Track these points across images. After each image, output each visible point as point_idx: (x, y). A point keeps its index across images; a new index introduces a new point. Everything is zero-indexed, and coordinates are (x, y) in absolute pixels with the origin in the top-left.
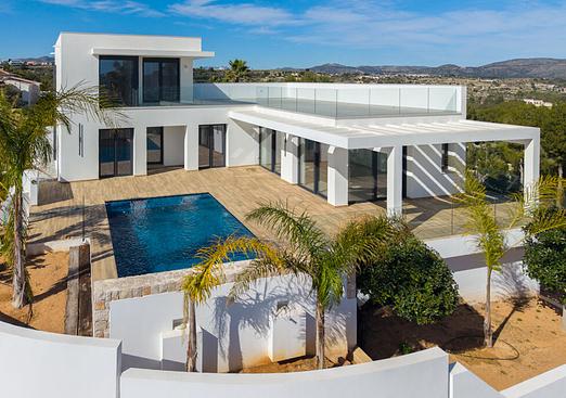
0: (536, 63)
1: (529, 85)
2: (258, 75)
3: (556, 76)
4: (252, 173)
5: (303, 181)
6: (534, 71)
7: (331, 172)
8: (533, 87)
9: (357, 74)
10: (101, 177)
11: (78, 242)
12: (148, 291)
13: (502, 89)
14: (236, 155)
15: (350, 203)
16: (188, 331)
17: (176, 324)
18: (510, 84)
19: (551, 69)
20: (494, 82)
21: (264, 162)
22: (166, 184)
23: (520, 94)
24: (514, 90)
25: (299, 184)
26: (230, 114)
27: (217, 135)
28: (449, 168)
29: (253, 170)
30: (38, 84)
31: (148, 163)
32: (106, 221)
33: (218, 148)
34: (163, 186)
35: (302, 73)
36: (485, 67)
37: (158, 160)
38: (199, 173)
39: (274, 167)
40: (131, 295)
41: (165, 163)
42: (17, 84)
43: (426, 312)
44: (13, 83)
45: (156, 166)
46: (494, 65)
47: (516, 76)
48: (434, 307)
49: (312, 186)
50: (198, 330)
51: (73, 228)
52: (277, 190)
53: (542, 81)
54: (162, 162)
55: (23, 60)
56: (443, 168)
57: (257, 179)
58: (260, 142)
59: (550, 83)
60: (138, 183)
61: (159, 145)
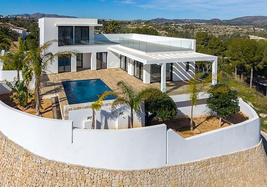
0: (256, 18)
1: (252, 29)
2: (126, 23)
3: (265, 24)
4: (117, 71)
5: (136, 75)
6: (255, 22)
7: (144, 72)
8: (254, 30)
9: (172, 23)
10: (59, 73)
11: (54, 95)
12: (80, 108)
13: (239, 31)
14: (111, 64)
15: (151, 83)
16: (92, 120)
17: (88, 118)
18: (244, 28)
19: (263, 21)
20: (236, 27)
21: (122, 67)
22: (84, 75)
23: (248, 33)
24: (245, 31)
25: (134, 76)
26: (109, 48)
27: (104, 56)
28: (189, 70)
29: (118, 70)
30: (26, 30)
31: (77, 67)
32: (63, 88)
33: (104, 61)
34: (83, 76)
35: (146, 23)
36: (233, 20)
37: (81, 66)
38: (97, 71)
39: (125, 69)
40: (75, 109)
41: (83, 67)
42: (17, 30)
43: (166, 116)
44: (15, 29)
45: (80, 68)
46: (236, 19)
47: (247, 25)
48: (169, 115)
49: (138, 77)
50: (95, 120)
51: (51, 91)
52: (125, 78)
53: (258, 27)
54: (82, 67)
55: (14, 15)
56: (186, 70)
57: (118, 73)
58: (121, 59)
59: (262, 28)
60: (74, 75)
61: (81, 59)
